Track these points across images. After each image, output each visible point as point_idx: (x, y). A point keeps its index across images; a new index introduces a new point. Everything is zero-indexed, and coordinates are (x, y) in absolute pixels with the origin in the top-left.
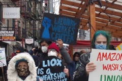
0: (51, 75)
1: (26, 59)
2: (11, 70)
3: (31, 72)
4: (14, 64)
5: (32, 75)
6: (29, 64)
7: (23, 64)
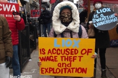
0: (105, 17)
1: (70, 6)
2: (56, 16)
3: (74, 18)
4: (59, 11)
5: (75, 22)
6: (72, 11)
7: (66, 11)
